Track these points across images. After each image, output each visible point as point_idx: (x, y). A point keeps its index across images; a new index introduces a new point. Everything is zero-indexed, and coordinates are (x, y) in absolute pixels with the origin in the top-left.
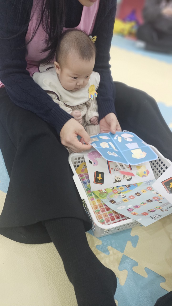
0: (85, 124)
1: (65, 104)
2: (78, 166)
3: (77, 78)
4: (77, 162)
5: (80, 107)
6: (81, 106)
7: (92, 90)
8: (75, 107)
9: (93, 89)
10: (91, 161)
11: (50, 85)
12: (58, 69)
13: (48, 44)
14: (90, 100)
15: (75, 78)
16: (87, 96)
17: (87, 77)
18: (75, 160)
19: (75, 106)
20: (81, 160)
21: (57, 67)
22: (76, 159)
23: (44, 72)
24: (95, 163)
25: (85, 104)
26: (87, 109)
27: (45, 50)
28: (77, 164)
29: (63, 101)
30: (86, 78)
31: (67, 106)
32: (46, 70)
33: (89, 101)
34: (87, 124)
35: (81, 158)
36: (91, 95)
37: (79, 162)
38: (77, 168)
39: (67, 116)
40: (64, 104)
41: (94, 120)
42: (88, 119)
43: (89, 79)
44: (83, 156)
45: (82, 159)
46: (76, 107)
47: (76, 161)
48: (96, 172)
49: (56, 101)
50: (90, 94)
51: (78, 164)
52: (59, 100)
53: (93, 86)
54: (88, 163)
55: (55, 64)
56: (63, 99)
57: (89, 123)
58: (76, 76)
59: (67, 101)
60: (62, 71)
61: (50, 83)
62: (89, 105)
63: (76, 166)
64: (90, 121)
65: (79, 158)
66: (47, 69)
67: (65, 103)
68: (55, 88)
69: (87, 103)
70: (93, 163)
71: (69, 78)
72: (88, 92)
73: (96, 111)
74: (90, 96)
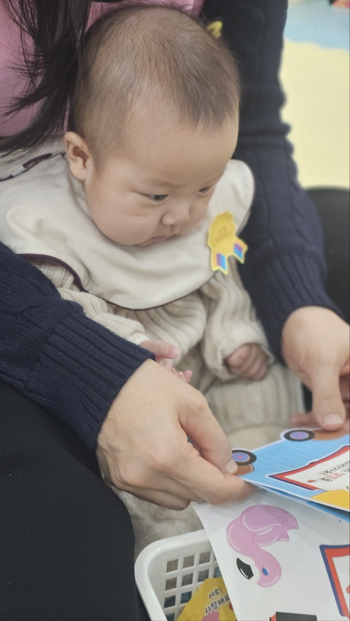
0: (206, 382)
1: (108, 302)
2: (187, 597)
3: (167, 196)
4: (179, 581)
5: (176, 310)
6: (180, 303)
7: (223, 234)
8: (152, 312)
9: (224, 229)
10: (246, 560)
11: (40, 230)
12: (80, 160)
13: (33, 76)
14: (219, 276)
15: (158, 198)
16: (205, 263)
17: (204, 190)
18: (168, 571)
19: (155, 308)
20: (196, 569)
21: (78, 152)
22: (172, 565)
23: (16, 176)
24: (265, 572)
25: (199, 293)
26: (209, 314)
27: (24, 102)
28: (178, 591)
29: (99, 290)
30: (201, 193)
31: (117, 309)
32: (22, 168)
33: (213, 281)
34: (216, 381)
35: (196, 560)
36: (219, 257)
37: (187, 580)
38: (183, 608)
39: (127, 354)
40: (105, 305)
41: (245, 359)
42: (216, 357)
43: (210, 195)
44: (204, 550)
45: (201, 562)
46: (160, 310)
47: (172, 574)
48: (278, 614)
49: (68, 293)
50: (215, 251)
51: (187, 588)
52: (82, 289)
53: (226, 216)
54: (231, 576)
55: (69, 143)
56: (97, 285)
57: (224, 375)
58: (160, 191)
59: (117, 292)
60: (99, 168)
61: (40, 223)
62: (214, 296)
63: (178, 599)
64: (226, 363)
65: (189, 561)
66: (25, 165)
67: (111, 300)
68: (63, 239)
69: (206, 290)
70: (255, 570)
71: (133, 199)
72: (207, 245)
73: (247, 317)
74: (214, 260)
